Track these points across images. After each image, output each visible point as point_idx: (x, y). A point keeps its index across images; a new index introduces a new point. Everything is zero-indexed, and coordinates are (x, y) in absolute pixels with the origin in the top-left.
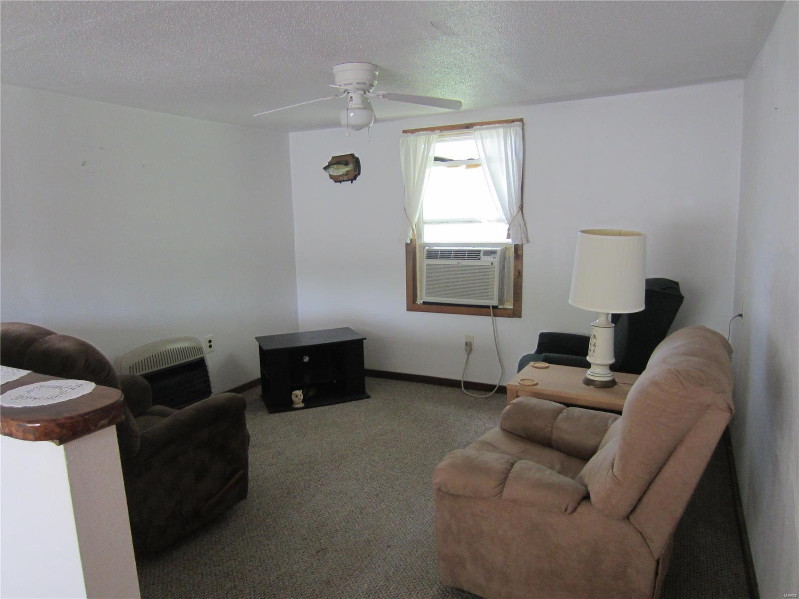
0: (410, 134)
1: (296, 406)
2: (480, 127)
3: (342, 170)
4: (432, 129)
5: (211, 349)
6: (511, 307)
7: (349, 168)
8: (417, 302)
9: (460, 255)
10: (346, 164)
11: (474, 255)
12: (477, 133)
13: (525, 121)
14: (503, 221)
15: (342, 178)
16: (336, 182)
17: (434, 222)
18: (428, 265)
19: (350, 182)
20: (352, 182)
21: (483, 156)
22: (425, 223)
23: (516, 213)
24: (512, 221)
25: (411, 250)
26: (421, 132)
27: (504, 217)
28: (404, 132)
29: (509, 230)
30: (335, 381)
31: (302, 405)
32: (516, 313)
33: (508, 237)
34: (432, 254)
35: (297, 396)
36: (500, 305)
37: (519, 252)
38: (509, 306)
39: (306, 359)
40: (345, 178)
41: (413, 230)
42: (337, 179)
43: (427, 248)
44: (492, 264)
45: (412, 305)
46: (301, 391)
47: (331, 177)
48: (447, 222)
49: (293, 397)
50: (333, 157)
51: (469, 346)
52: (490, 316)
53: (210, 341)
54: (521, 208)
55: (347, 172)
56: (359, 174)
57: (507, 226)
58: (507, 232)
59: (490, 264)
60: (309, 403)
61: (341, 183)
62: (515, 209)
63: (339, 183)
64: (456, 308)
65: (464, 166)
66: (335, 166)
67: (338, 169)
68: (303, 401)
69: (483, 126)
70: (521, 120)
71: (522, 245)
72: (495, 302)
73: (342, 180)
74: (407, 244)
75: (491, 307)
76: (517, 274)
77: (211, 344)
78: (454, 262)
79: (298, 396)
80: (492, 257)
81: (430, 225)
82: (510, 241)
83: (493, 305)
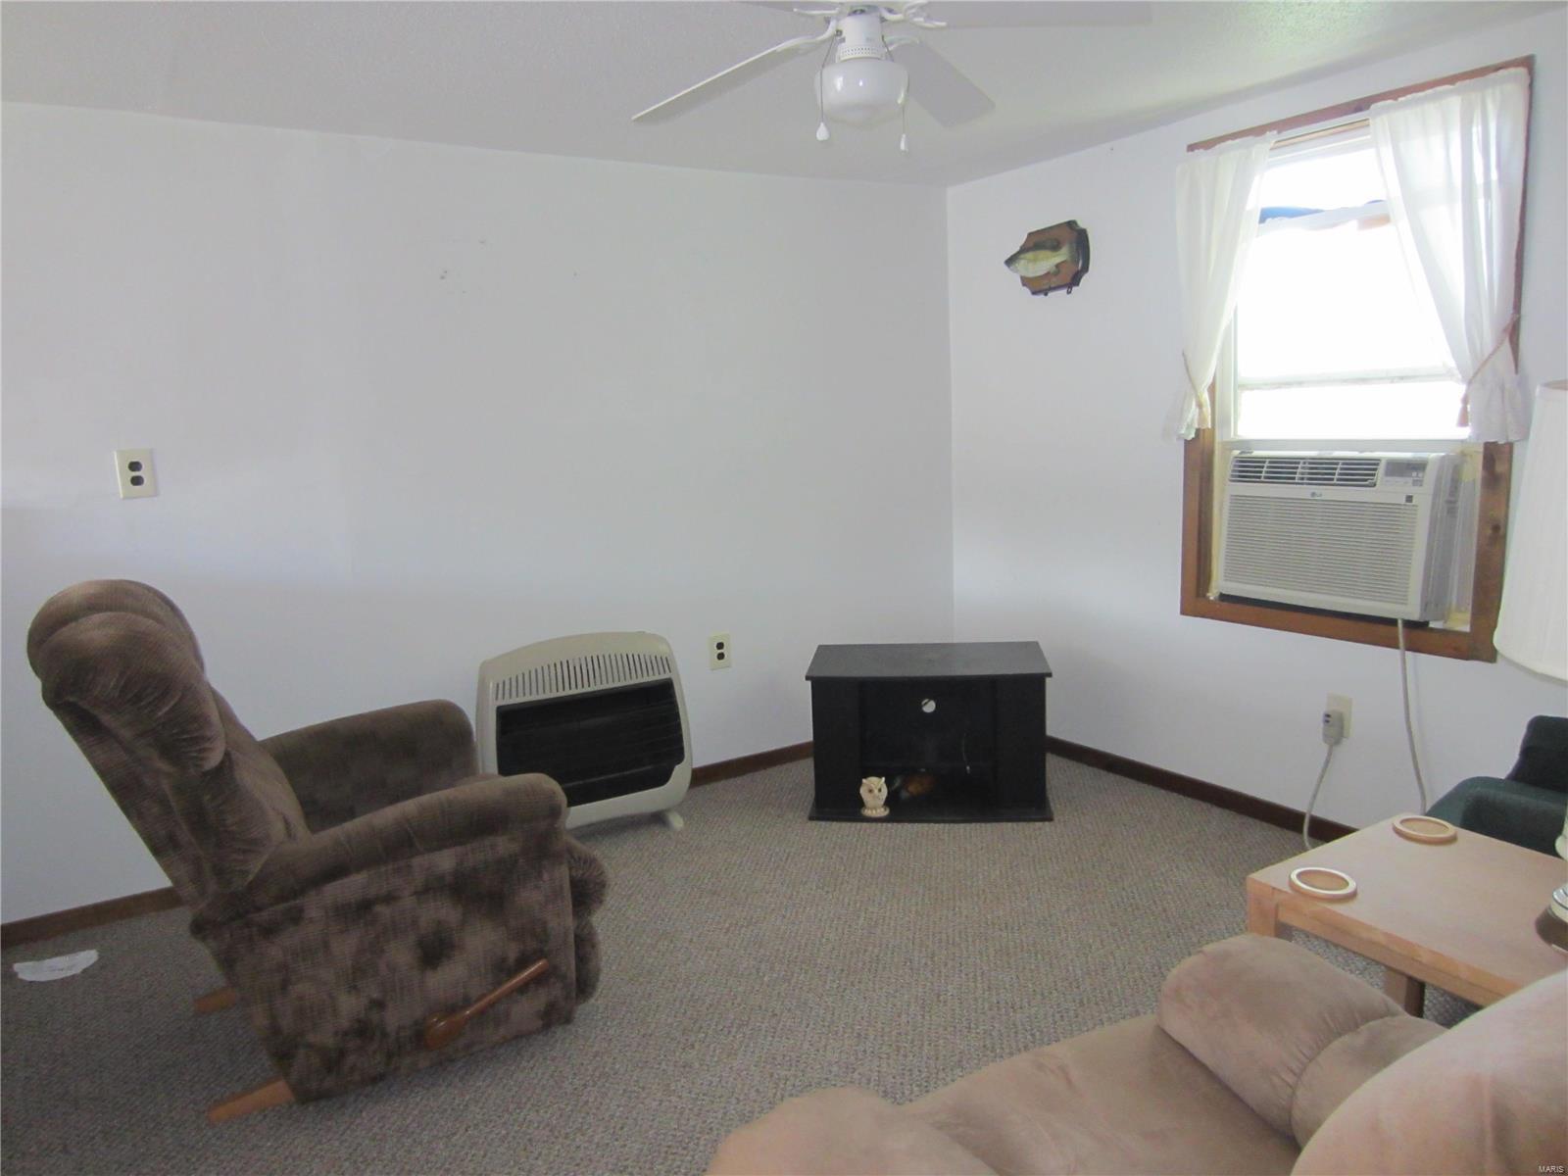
0: (1202, 150)
1: (868, 813)
2: (1389, 102)
3: (1045, 263)
4: (1259, 131)
5: (721, 661)
6: (1466, 628)
7: (1062, 256)
8: (1208, 594)
9: (1322, 471)
10: (1055, 247)
11: (1359, 472)
12: (1381, 119)
13: (1539, 64)
14: (1447, 375)
15: (1045, 282)
16: (1034, 293)
17: (1266, 384)
18: (1236, 498)
19: (1065, 291)
20: (1069, 293)
21: (1395, 191)
22: (1244, 387)
23: (1489, 348)
24: (1476, 374)
25: (1199, 457)
26: (1230, 142)
27: (1452, 363)
28: (1191, 148)
29: (1465, 401)
30: (968, 768)
31: (883, 812)
32: (1477, 646)
33: (1463, 421)
34: (1249, 469)
35: (871, 791)
36: (1436, 620)
37: (1500, 468)
38: (1461, 623)
39: (929, 707)
40: (1054, 281)
41: (1200, 406)
42: (1039, 286)
43: (1236, 452)
44: (1409, 499)
45: (1198, 598)
46: (883, 779)
47: (1026, 281)
48: (1300, 383)
49: (863, 791)
50: (1030, 234)
51: (1335, 726)
52: (1396, 646)
53: (720, 646)
54: (1513, 332)
55: (1057, 266)
56: (1085, 269)
57: (1461, 389)
58: (1460, 405)
59: (1403, 501)
60: (899, 809)
61: (1046, 294)
62: (1488, 334)
63: (1042, 296)
64: (1308, 617)
65: (1354, 224)
66: (1030, 255)
67: (1035, 260)
68: (888, 803)
69: (1400, 99)
70: (1528, 63)
71: (1510, 445)
72: (1412, 611)
73: (1047, 287)
74: (1187, 443)
75: (1400, 622)
76: (1489, 532)
77: (720, 651)
78: (1303, 492)
79: (874, 791)
80: (1410, 480)
81: (1256, 392)
82: (1465, 433)
83: (1407, 618)
